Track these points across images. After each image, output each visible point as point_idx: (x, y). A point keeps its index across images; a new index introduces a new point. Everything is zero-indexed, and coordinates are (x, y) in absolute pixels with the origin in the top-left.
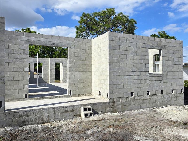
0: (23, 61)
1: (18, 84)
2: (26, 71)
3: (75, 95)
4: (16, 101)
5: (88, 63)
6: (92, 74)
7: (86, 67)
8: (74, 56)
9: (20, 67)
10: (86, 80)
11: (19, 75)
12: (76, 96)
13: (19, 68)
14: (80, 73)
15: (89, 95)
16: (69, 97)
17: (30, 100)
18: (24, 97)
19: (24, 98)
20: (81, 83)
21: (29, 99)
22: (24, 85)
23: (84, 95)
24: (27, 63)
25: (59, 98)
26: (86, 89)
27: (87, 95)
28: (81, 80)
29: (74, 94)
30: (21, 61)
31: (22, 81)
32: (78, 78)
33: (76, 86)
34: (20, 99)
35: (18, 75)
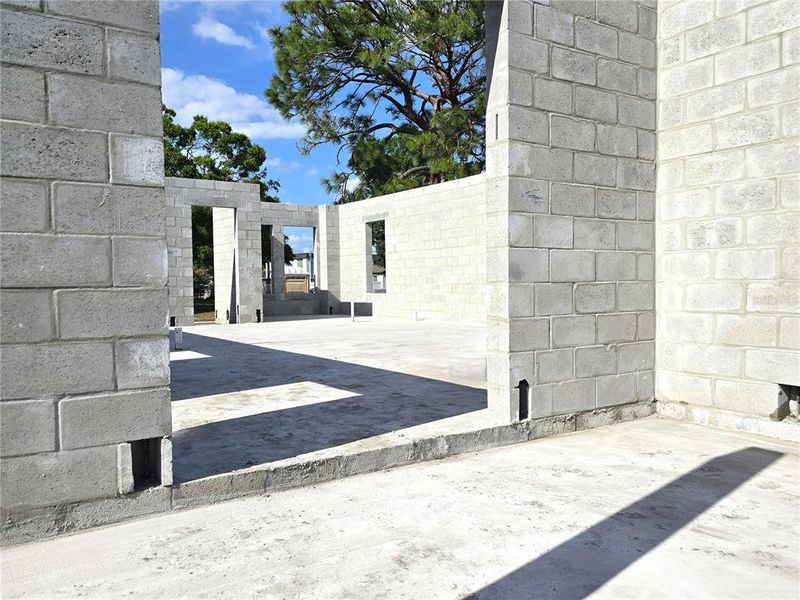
0: (99, 48)
1: (48, 334)
2: (136, 178)
3: (553, 418)
4: (29, 538)
5: (632, 150)
6: (653, 246)
7: (620, 181)
8: (548, 76)
9: (63, 119)
10: (621, 291)
11: (61, 217)
12: (560, 425)
13: (55, 130)
14: (583, 228)
15: (636, 417)
16: (517, 439)
17: (188, 506)
18: (126, 480)
19: (128, 495)
20: (591, 318)
21: (178, 497)
22: (118, 344)
23: (610, 414)
24: (139, 89)
25: (441, 457)
26: (622, 367)
27: (626, 411)
28: (592, 290)
29: (548, 411)
30: (68, 44)
31: (97, 296)
32: (572, 273)
33: (558, 343)
34: (80, 513)
35: (41, 223)
